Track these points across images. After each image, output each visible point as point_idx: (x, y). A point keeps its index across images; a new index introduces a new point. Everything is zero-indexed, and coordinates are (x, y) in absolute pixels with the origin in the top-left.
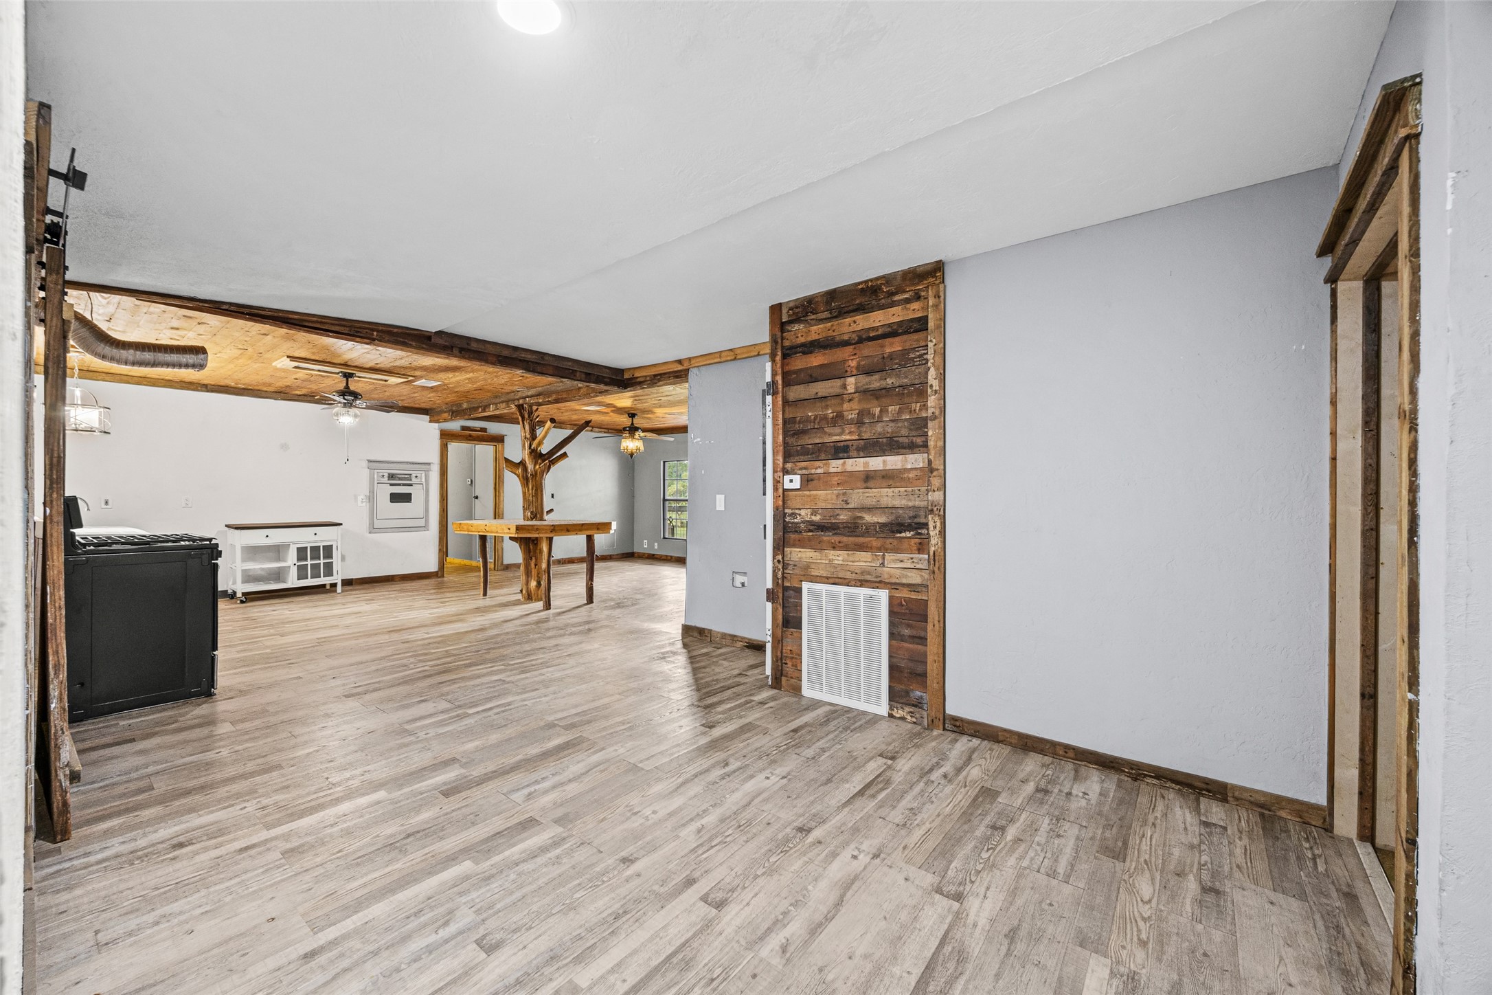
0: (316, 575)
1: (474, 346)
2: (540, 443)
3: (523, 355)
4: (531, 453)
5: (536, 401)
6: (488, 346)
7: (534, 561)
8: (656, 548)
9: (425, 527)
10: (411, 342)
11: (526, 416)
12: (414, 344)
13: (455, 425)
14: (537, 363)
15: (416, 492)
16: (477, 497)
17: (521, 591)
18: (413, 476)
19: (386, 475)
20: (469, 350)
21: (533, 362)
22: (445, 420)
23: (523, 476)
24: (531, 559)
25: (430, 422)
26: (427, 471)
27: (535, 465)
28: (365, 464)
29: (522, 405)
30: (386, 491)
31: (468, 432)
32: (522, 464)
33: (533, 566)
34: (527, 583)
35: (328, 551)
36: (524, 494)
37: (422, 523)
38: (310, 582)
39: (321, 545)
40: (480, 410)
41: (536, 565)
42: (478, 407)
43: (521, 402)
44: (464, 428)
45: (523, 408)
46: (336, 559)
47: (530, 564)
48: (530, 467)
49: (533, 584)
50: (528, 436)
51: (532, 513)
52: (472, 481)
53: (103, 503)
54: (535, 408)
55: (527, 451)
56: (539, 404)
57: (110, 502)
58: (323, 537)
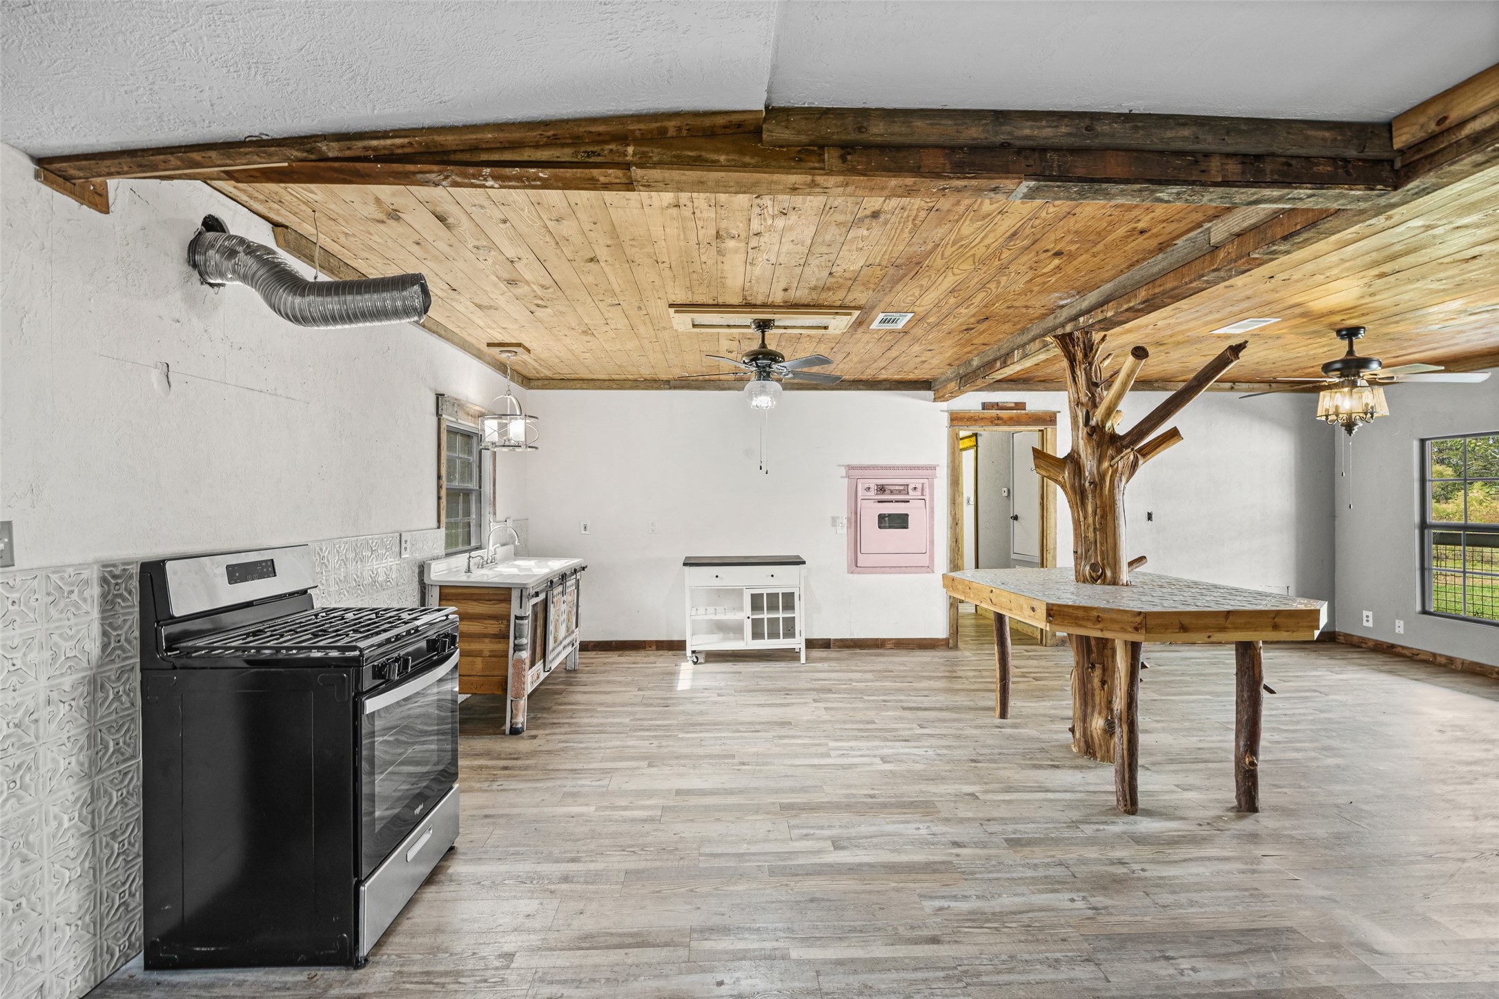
0: (774, 635)
1: (878, 131)
2: (1110, 411)
3: (1026, 130)
4: (1090, 435)
5: (1100, 317)
6: (919, 123)
7: (1097, 673)
8: (1399, 632)
9: (929, 568)
10: (715, 157)
11: (1080, 355)
12: (722, 158)
13: (971, 401)
14: (1073, 151)
15: (913, 510)
16: (1016, 518)
17: (1072, 730)
18: (911, 487)
19: (873, 487)
20: (868, 147)
21: (1057, 149)
22: (953, 395)
23: (1073, 487)
24: (1093, 667)
25: (935, 400)
26: (931, 478)
27: (1100, 462)
28: (843, 471)
29: (1070, 334)
30: (871, 511)
31: (994, 412)
32: (1073, 459)
33: (1096, 682)
34: (1085, 718)
35: (789, 601)
36: (1077, 523)
37: (924, 560)
38: (766, 644)
39: (780, 591)
40: (998, 364)
41: (1103, 682)
42: (995, 360)
43: (1068, 328)
44: (985, 406)
45: (1072, 339)
46: (799, 614)
47: (1090, 680)
48: (1089, 464)
49: (1098, 723)
50: (1084, 399)
51: (1094, 567)
52: (1009, 491)
53: (583, 529)
54: (1097, 336)
55: (1083, 432)
56: (1108, 324)
57: (588, 528)
58: (780, 580)
